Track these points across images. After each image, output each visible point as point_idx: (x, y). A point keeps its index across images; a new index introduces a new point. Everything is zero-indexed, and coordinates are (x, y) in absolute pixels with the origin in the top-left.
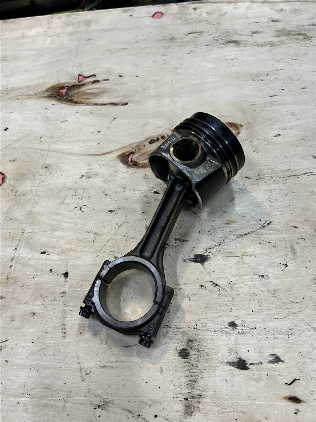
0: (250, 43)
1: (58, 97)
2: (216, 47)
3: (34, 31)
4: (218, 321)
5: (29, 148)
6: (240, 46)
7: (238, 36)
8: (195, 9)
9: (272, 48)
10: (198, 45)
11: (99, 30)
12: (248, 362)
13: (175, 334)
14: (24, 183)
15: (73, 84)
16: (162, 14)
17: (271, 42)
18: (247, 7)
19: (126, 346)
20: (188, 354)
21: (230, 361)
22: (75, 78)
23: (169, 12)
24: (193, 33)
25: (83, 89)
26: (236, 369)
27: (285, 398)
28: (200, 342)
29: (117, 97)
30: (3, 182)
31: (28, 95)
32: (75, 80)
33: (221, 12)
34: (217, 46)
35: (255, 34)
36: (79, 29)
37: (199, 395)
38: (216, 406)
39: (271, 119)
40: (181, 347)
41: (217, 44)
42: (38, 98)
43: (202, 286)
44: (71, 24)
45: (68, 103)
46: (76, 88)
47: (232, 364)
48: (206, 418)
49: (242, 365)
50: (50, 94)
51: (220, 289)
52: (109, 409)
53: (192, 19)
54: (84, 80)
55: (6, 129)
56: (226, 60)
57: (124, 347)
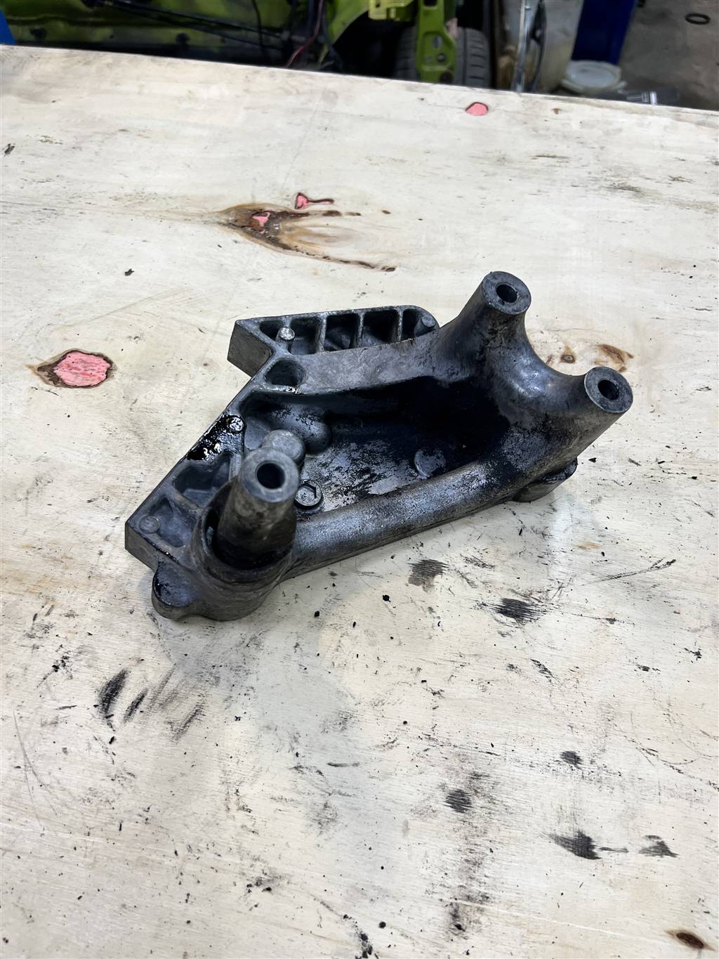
0: (665, 197)
1: (249, 229)
2: (592, 192)
3: (214, 92)
4: (540, 745)
5: (173, 319)
6: (642, 199)
7: (641, 180)
8: (556, 111)
9: (709, 216)
10: (554, 181)
11: (352, 115)
12: (598, 843)
13: (443, 755)
14: (154, 389)
15: (284, 210)
16: (487, 108)
17: (709, 203)
18: (665, 128)
19: (334, 763)
20: (468, 803)
21: (559, 834)
22: (290, 197)
23: (502, 107)
24: (548, 157)
25: (303, 223)
26: (570, 853)
27: (671, 933)
28: (496, 783)
29: (374, 253)
30: (107, 377)
31: (184, 214)
32: (289, 203)
33: (611, 127)
34: (595, 190)
35: (675, 182)
36: (311, 105)
37: (482, 896)
38: (518, 925)
39: (693, 354)
40: (455, 787)
41: (596, 187)
42: (205, 223)
43: (511, 666)
44: (294, 92)
45: (267, 245)
46: (288, 218)
47: (564, 842)
48: (493, 948)
49: (583, 847)
50: (232, 220)
51: (553, 679)
52: (280, 890)
53: (548, 129)
54: (308, 206)
55: (129, 273)
56: (610, 221)
57: (330, 764)
